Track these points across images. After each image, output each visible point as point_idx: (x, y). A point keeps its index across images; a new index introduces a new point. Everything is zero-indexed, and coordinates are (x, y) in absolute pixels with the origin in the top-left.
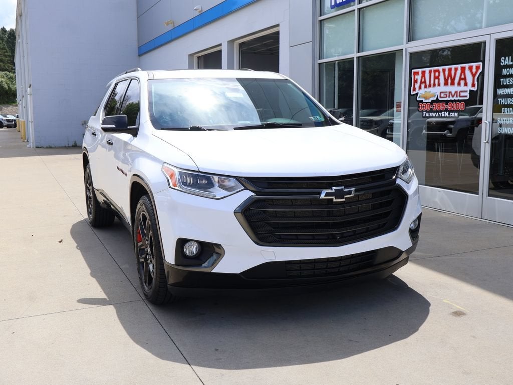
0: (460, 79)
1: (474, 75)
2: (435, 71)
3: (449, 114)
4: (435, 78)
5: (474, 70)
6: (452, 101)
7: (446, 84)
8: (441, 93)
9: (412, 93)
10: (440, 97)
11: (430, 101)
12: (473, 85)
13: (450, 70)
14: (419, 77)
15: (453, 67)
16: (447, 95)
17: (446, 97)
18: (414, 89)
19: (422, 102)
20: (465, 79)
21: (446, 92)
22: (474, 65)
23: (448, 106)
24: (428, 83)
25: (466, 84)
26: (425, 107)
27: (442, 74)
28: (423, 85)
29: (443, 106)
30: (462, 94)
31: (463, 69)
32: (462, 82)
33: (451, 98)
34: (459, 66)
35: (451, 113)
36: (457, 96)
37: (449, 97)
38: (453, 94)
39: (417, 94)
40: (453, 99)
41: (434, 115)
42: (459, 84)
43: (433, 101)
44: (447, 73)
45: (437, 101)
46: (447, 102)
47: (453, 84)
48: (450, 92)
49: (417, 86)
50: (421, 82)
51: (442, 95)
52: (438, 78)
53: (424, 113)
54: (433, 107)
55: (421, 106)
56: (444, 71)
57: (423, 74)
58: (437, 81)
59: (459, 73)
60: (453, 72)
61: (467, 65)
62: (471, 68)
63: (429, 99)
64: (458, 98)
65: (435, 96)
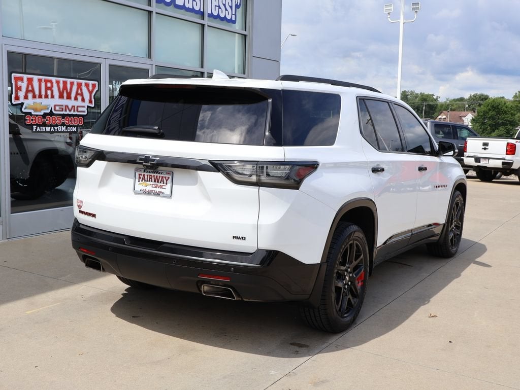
0: (77, 94)
1: (91, 93)
2: (46, 81)
3: (66, 129)
4: (47, 88)
5: (91, 88)
6: (68, 115)
8: (55, 106)
10: (55, 110)
11: (42, 114)
12: (90, 102)
13: (65, 83)
14: (24, 85)
15: (69, 80)
16: (63, 109)
17: (62, 110)
18: (17, 98)
19: (30, 114)
20: (82, 95)
21: (62, 106)
22: (91, 83)
23: (65, 120)
24: (37, 93)
25: (83, 100)
26: (35, 120)
27: (55, 86)
28: (30, 95)
29: (59, 120)
30: (80, 109)
31: (79, 85)
32: (79, 98)
33: (68, 112)
34: (75, 81)
35: (69, 128)
36: (74, 111)
38: (70, 107)
39: (22, 104)
40: (70, 113)
41: (48, 129)
42: (76, 99)
43: (45, 115)
44: (61, 85)
45: (51, 114)
46: (63, 116)
47: (69, 97)
48: (67, 106)
49: (21, 94)
50: (27, 91)
51: (57, 108)
53: (35, 127)
54: (47, 120)
55: (28, 118)
56: (58, 82)
57: (30, 81)
58: (49, 92)
59: (75, 87)
60: (69, 86)
61: (83, 82)
62: (87, 85)
63: (40, 111)
64: (76, 113)
65: (48, 109)
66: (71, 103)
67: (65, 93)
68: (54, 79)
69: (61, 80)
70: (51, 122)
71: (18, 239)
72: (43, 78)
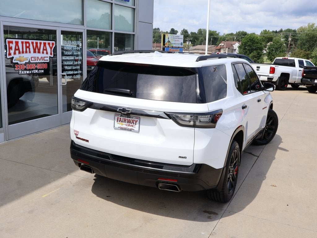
0: (44, 49)
1: (51, 48)
2: (26, 43)
3: (38, 71)
4: (26, 47)
5: (51, 45)
6: (39, 63)
7: (35, 52)
8: (31, 58)
9: (8, 57)
10: (31, 60)
11: (24, 63)
12: (51, 54)
13: (37, 43)
14: (13, 46)
15: (39, 41)
16: (36, 59)
17: (36, 60)
18: (10, 54)
19: (17, 63)
20: (46, 50)
21: (36, 57)
22: (51, 42)
23: (35, 67)
24: (21, 50)
25: (47, 53)
26: (20, 67)
27: (31, 45)
28: (17, 52)
30: (45, 59)
31: (45, 44)
32: (45, 52)
33: (39, 61)
34: (42, 42)
35: (39, 70)
36: (42, 60)
37: (37, 60)
38: (40, 58)
39: (13, 57)
41: (28, 72)
42: (43, 53)
43: (26, 64)
44: (35, 45)
45: (29, 63)
46: (36, 64)
47: (39, 52)
48: (38, 57)
49: (12, 52)
50: (16, 50)
51: (33, 59)
52: (29, 47)
53: (20, 71)
54: (27, 67)
55: (16, 66)
56: (33, 43)
57: (17, 43)
58: (28, 49)
59: (42, 45)
60: (39, 45)
61: (47, 42)
62: (49, 44)
63: (23, 61)
64: (43, 61)
65: (27, 60)
66: (40, 55)
67: (37, 49)
68: (30, 41)
69: (35, 41)
70: (29, 68)
71: (13, 140)
72: (24, 41)
